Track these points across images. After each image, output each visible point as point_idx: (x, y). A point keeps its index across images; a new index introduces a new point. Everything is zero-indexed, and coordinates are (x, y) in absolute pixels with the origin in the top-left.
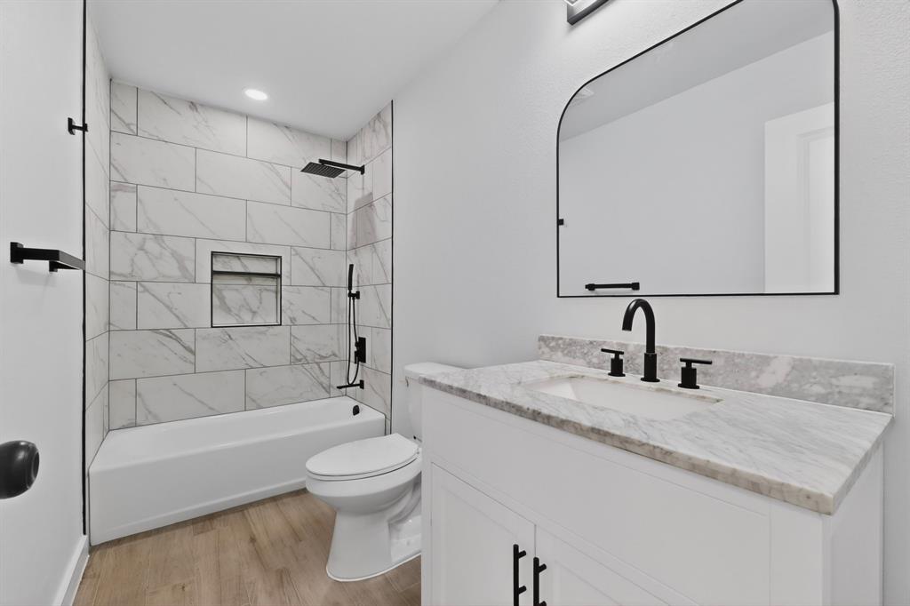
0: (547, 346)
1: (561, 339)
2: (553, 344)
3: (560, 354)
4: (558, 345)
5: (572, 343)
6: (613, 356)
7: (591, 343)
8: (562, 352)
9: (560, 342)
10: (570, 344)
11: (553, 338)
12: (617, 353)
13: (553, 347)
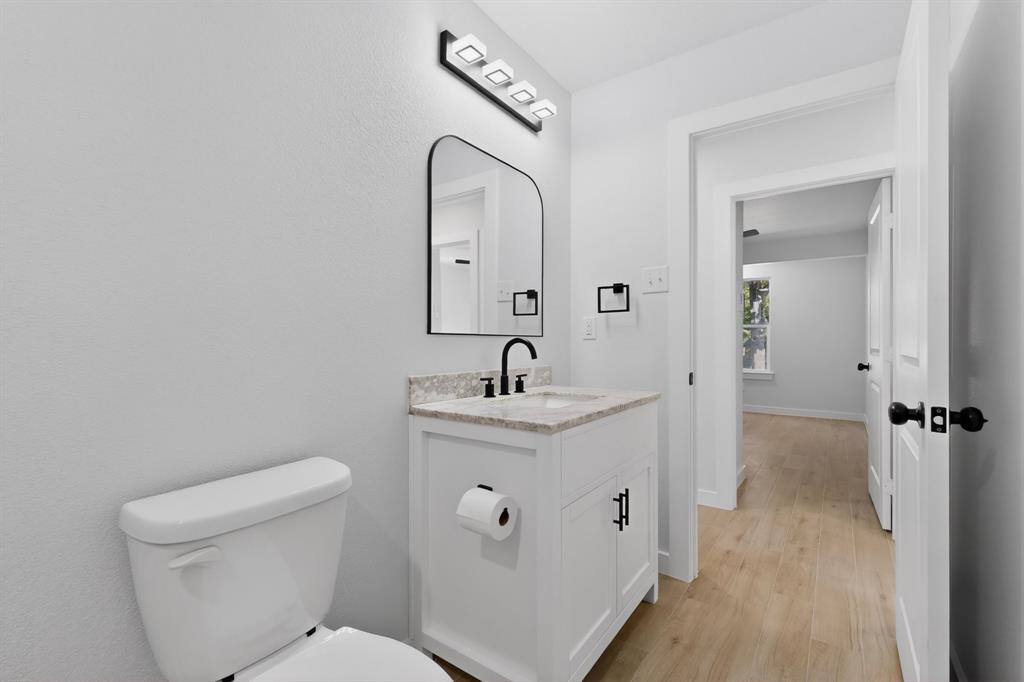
0: (421, 388)
1: (435, 377)
2: (428, 384)
3: (434, 393)
4: (432, 384)
5: (446, 379)
6: (487, 382)
7: (459, 376)
8: (436, 390)
9: (435, 380)
10: (443, 381)
11: (428, 378)
12: (490, 380)
13: (428, 387)
